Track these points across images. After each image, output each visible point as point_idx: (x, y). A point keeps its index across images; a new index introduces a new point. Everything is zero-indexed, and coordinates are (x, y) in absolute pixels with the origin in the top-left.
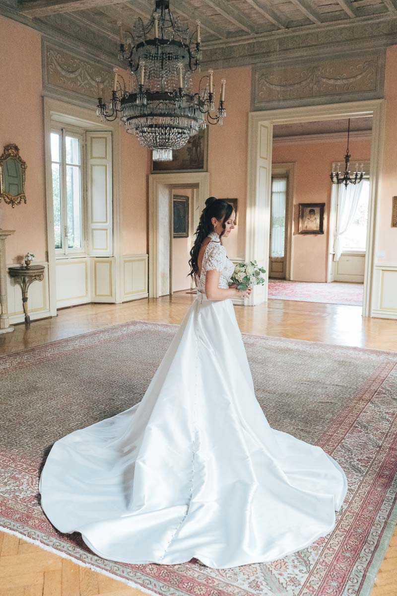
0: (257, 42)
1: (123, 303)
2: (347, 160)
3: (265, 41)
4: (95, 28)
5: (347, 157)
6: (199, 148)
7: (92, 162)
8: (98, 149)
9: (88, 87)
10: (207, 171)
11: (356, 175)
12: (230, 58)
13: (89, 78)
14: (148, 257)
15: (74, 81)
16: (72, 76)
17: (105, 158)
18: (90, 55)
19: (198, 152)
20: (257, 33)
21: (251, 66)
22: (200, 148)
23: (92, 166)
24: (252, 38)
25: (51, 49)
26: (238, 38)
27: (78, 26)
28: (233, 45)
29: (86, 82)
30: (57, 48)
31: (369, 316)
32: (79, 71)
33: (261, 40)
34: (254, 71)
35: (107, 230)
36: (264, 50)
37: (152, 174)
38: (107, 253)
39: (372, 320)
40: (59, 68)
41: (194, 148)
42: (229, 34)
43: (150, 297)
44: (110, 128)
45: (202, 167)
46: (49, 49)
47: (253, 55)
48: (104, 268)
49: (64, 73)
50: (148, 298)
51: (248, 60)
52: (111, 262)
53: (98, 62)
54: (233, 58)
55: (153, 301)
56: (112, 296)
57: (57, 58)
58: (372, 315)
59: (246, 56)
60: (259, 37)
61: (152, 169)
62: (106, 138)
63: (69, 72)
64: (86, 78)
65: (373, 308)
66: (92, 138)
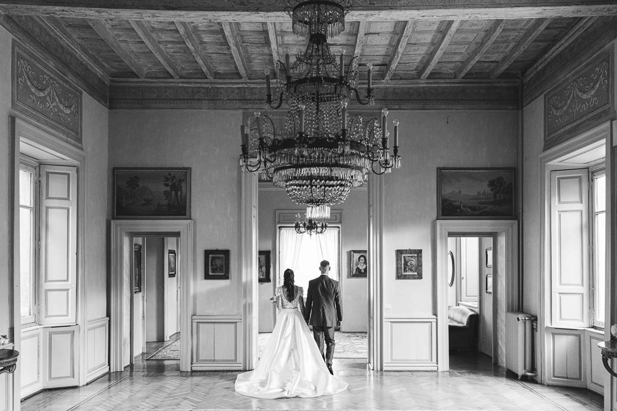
0: (247, 88)
3: (257, 88)
9: (56, 110)
10: (190, 220)
12: (216, 100)
13: (57, 100)
14: (109, 321)
15: (43, 101)
16: (42, 95)
17: (68, 199)
18: (58, 72)
19: (179, 197)
20: (249, 79)
21: (241, 111)
22: (181, 192)
23: (47, 209)
24: (242, 83)
25: (21, 58)
26: (227, 81)
27: (50, 36)
28: (220, 86)
29: (54, 104)
30: (28, 57)
32: (49, 89)
33: (252, 86)
34: (245, 117)
35: (68, 290)
36: (256, 97)
37: (114, 219)
40: (29, 83)
42: (217, 75)
43: (111, 372)
44: (76, 163)
45: (183, 214)
46: (20, 57)
47: (243, 100)
49: (33, 90)
51: (238, 104)
53: (66, 82)
54: (220, 100)
57: (27, 69)
59: (235, 100)
60: (250, 83)
61: (115, 214)
62: (68, 175)
63: (38, 89)
64: (54, 100)
66: (47, 173)
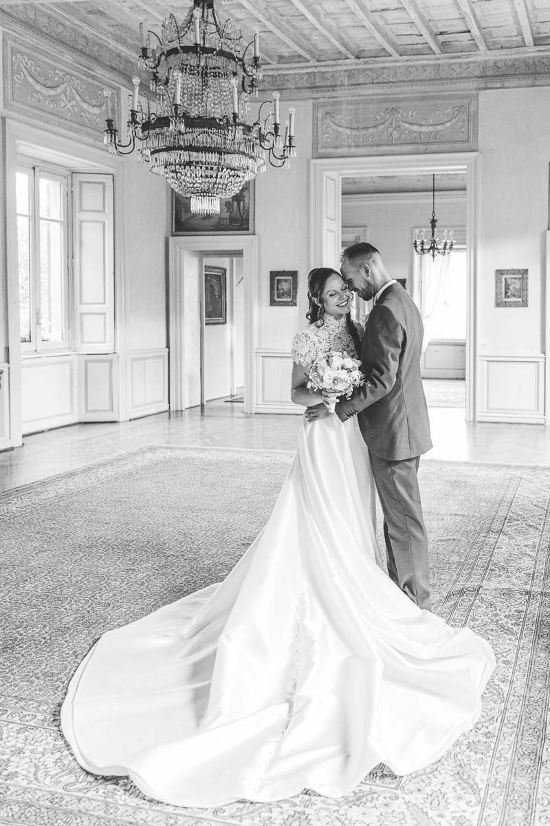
0: (319, 72)
1: (130, 420)
2: (433, 226)
3: (329, 72)
4: (87, 30)
5: (433, 222)
6: (242, 203)
7: (80, 216)
8: (91, 198)
9: (76, 110)
10: (254, 234)
11: (446, 244)
12: (283, 89)
13: (78, 98)
14: (169, 353)
15: (54, 100)
16: (52, 92)
17: (104, 211)
18: (79, 66)
19: (241, 208)
20: (318, 61)
21: (311, 102)
22: (244, 203)
23: (81, 222)
24: (311, 67)
25: (18, 53)
26: (294, 65)
27: (63, 25)
28: (286, 72)
29: (74, 103)
30: (29, 51)
31: (474, 421)
32: (63, 87)
33: (323, 69)
34: (316, 107)
35: (105, 314)
36: (328, 83)
37: (174, 236)
38: (106, 347)
39: (478, 425)
40: (31, 80)
41: (235, 203)
42: (281, 59)
43: (171, 410)
44: (111, 170)
45: (247, 229)
46: (14, 51)
47: (313, 88)
48: (99, 370)
49: (38, 87)
50: (169, 411)
51: (307, 93)
52: (112, 361)
53: (93, 77)
54: (286, 89)
55: (177, 416)
56: (112, 410)
57: (27, 65)
58: (478, 419)
59: (304, 88)
60: (320, 66)
61: (174, 230)
62: (103, 184)
63: (47, 87)
64: (74, 98)
65: (478, 409)
66: (81, 183)
